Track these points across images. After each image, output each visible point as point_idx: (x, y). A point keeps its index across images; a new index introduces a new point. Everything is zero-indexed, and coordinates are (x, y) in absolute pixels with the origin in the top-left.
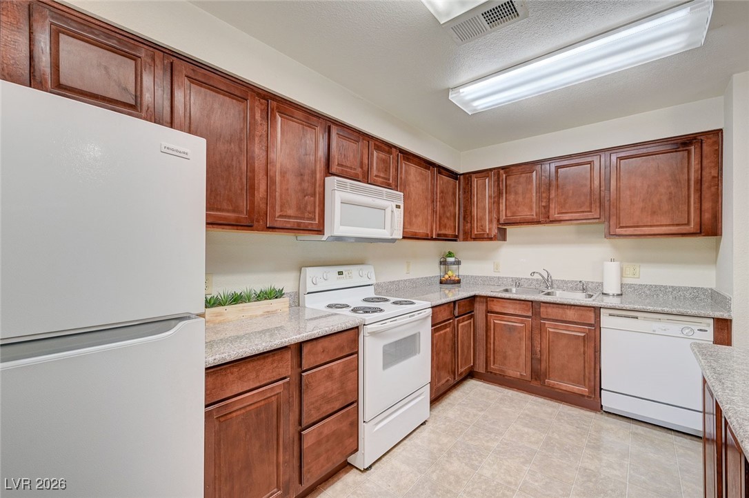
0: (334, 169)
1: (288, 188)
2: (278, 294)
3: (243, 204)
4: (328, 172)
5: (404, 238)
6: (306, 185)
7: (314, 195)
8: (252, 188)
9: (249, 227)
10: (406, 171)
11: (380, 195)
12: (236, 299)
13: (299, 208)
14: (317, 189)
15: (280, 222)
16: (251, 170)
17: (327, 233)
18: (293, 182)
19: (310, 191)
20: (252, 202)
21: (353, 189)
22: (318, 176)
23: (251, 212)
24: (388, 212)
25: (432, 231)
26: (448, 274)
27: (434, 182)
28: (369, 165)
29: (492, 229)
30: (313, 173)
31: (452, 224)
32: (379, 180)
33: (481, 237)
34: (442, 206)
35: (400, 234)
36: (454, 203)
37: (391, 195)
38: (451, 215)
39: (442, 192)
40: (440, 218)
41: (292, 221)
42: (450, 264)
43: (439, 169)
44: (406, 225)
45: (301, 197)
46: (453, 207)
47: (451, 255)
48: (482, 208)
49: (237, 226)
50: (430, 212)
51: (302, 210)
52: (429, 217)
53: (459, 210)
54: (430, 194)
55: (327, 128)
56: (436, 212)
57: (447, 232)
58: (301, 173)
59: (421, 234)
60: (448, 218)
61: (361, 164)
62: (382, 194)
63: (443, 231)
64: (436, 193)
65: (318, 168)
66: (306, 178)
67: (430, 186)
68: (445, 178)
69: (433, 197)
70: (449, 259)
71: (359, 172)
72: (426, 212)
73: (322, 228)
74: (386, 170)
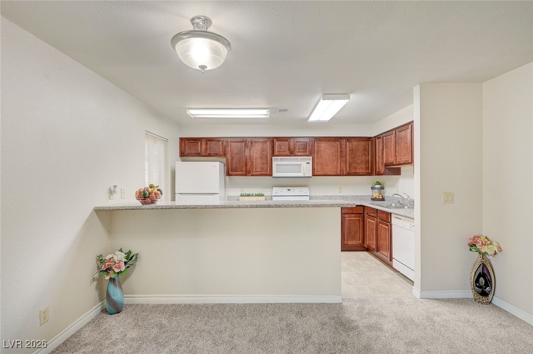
0: (276, 153)
1: (258, 163)
2: (262, 195)
3: (244, 170)
4: (273, 154)
5: (314, 175)
6: (264, 161)
7: (267, 164)
8: (246, 165)
9: (246, 175)
10: (318, 147)
11: (297, 160)
12: (249, 195)
13: (261, 169)
14: (268, 162)
15: (254, 173)
16: (246, 160)
18: (259, 161)
19: (265, 162)
20: (246, 169)
21: (281, 159)
22: (269, 157)
23: (246, 171)
24: (302, 166)
25: (343, 172)
26: (376, 194)
27: (344, 146)
28: (295, 149)
29: (382, 169)
30: (267, 157)
31: (363, 166)
32: (299, 154)
33: (379, 174)
34: (352, 158)
35: (311, 175)
36: (365, 155)
37: (304, 159)
38: (362, 162)
39: (351, 150)
40: (350, 164)
41: (259, 173)
42: (377, 188)
43: (348, 139)
44: (319, 170)
45: (262, 165)
46: (364, 157)
47: (378, 183)
48: (379, 157)
49: (242, 175)
50: (339, 162)
51: (262, 169)
52: (339, 165)
53: (372, 158)
54: (339, 154)
55: (273, 140)
56: (346, 161)
57: (358, 171)
58: (262, 158)
59: (331, 173)
60: (358, 164)
61: (289, 149)
62: (298, 159)
63: (353, 171)
64: (346, 152)
65: (268, 155)
66: (264, 158)
67: (339, 149)
68: (355, 143)
69: (342, 154)
70: (377, 186)
71: (288, 153)
72: (336, 162)
73: (271, 174)
74: (304, 149)
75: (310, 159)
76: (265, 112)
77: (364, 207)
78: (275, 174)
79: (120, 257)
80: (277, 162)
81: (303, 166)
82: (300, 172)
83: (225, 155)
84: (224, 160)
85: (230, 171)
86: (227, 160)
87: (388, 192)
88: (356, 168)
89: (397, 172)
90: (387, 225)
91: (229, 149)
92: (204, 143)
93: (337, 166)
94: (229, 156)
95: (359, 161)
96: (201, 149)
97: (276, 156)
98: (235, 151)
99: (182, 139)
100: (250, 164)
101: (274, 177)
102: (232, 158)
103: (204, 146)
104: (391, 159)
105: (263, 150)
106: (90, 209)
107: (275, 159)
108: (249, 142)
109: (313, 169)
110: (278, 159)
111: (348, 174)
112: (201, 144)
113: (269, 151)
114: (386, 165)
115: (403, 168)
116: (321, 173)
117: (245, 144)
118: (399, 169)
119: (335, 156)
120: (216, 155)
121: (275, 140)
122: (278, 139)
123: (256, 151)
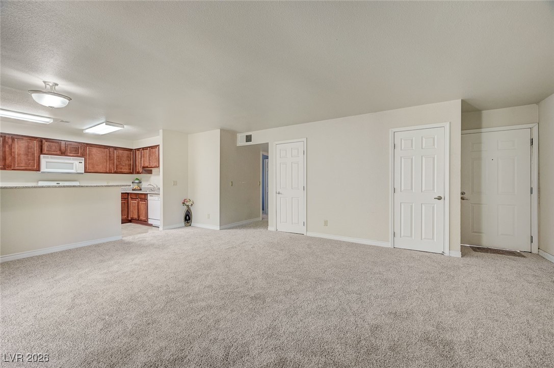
0: (45, 151)
1: (21, 159)
3: (1, 163)
4: (41, 152)
5: (85, 172)
6: (29, 158)
7: (34, 160)
8: (4, 159)
9: (4, 169)
10: (89, 151)
13: (26, 164)
14: (36, 158)
15: (16, 168)
16: (5, 155)
17: (41, 171)
18: (23, 157)
19: (32, 158)
21: (51, 158)
22: (36, 155)
23: (5, 164)
24: (74, 164)
25: (111, 170)
26: (136, 186)
27: (112, 153)
28: (66, 150)
29: (141, 170)
30: (33, 154)
31: (127, 167)
32: (71, 154)
33: (138, 173)
34: (118, 161)
35: (83, 171)
36: (128, 160)
37: (76, 159)
38: (126, 165)
39: (118, 156)
40: (117, 166)
41: (23, 168)
42: (137, 183)
43: (116, 148)
44: (90, 168)
45: (27, 161)
46: (127, 161)
47: (137, 179)
48: (138, 162)
50: (108, 164)
51: (28, 165)
53: (133, 162)
54: (108, 158)
55: (41, 141)
56: (114, 164)
57: (123, 171)
58: (27, 155)
59: (101, 171)
60: (123, 166)
61: (60, 150)
62: (70, 159)
63: (119, 170)
64: (114, 157)
65: (36, 152)
66: (30, 155)
67: (108, 154)
68: (121, 151)
69: (111, 158)
70: (136, 181)
71: (58, 153)
72: (105, 164)
73: (38, 169)
74: (76, 151)
75: (82, 160)
77: (128, 193)
78: (43, 170)
80: (44, 160)
81: (76, 165)
82: (73, 169)
87: (144, 185)
88: (121, 169)
89: (150, 172)
90: (145, 201)
93: (107, 166)
95: (124, 164)
97: (44, 154)
100: (10, 159)
104: (147, 164)
105: (28, 147)
107: (44, 157)
108: (9, 138)
109: (85, 168)
110: (47, 157)
111: (116, 173)
113: (36, 149)
114: (143, 167)
115: (154, 170)
116: (92, 171)
117: (3, 139)
118: (151, 170)
119: (105, 159)
121: (44, 141)
122: (47, 140)
123: (19, 148)
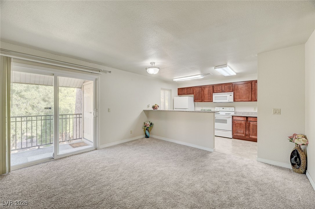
0: (215, 92)
1: (207, 96)
4: (214, 92)
5: (234, 101)
8: (202, 97)
9: (202, 102)
10: (237, 87)
14: (211, 96)
15: (205, 101)
16: (202, 95)
21: (217, 94)
22: (211, 94)
23: (202, 99)
24: (228, 97)
25: (253, 99)
28: (224, 89)
32: (227, 91)
35: (232, 101)
37: (229, 93)
41: (207, 101)
44: (238, 99)
45: (209, 97)
49: (200, 102)
50: (250, 94)
51: (209, 99)
52: (250, 96)
54: (250, 90)
55: (213, 86)
56: (255, 93)
58: (208, 94)
59: (245, 100)
62: (225, 94)
64: (255, 88)
71: (221, 91)
72: (248, 94)
73: (212, 101)
74: (229, 88)
75: (232, 93)
76: (199, 76)
78: (214, 101)
79: (148, 123)
80: (215, 96)
82: (227, 100)
83: (193, 94)
84: (193, 95)
85: (195, 100)
86: (194, 96)
91: (195, 91)
92: (186, 89)
93: (249, 96)
94: (195, 94)
96: (185, 92)
98: (197, 92)
99: (178, 89)
101: (214, 102)
102: (196, 95)
103: (186, 91)
105: (209, 91)
106: (142, 110)
107: (214, 94)
108: (203, 88)
109: (234, 98)
110: (215, 94)
112: (185, 90)
113: (212, 91)
116: (239, 100)
117: (201, 88)
119: (248, 91)
120: (190, 94)
122: (216, 85)
123: (206, 91)
